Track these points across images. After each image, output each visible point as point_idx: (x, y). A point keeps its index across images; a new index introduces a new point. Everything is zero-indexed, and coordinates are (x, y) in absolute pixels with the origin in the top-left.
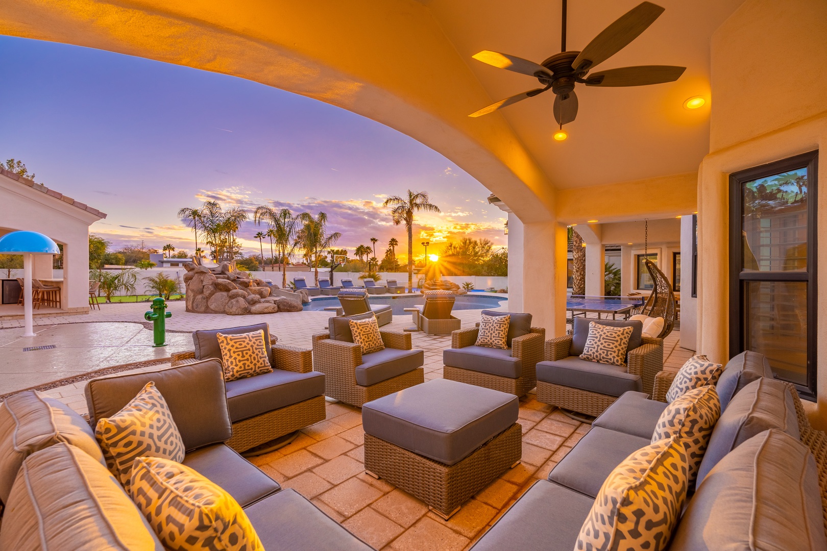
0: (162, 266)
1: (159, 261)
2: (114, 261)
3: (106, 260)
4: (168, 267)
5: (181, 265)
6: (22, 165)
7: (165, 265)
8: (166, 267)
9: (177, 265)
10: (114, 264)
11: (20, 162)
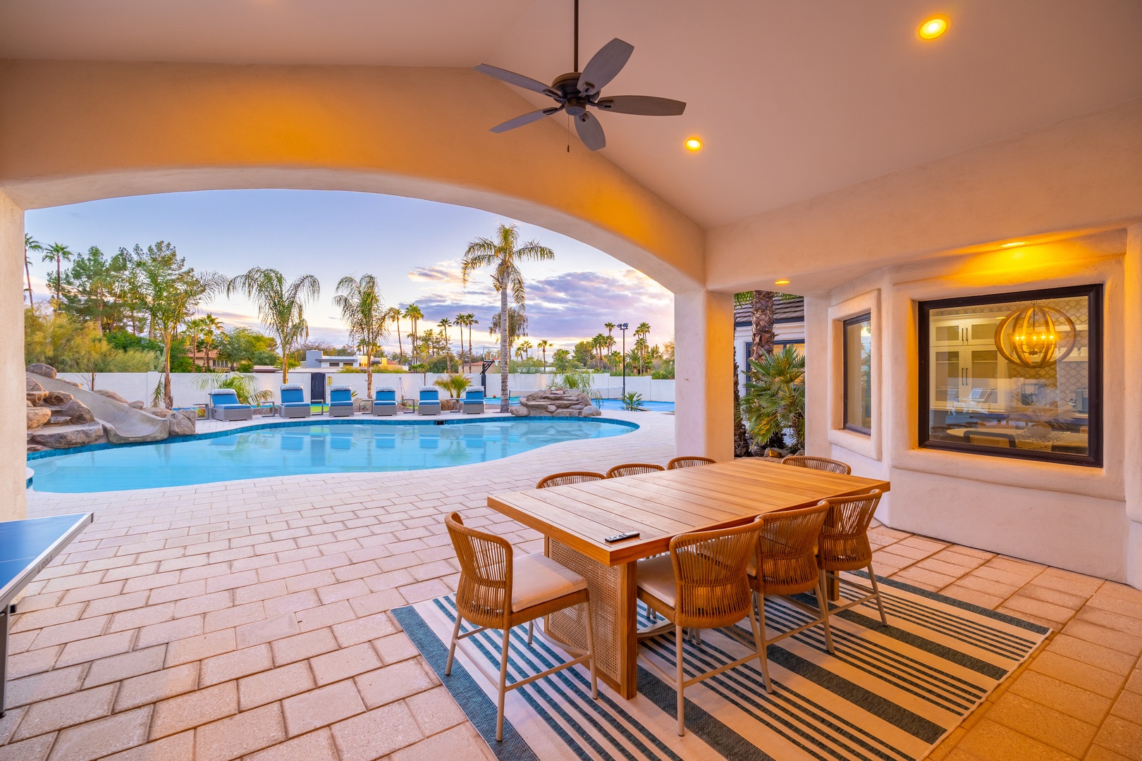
0: (320, 367)
1: (316, 360)
2: (267, 361)
3: (260, 359)
4: (327, 368)
5: (341, 365)
6: (171, 247)
7: (323, 365)
8: (324, 368)
9: (337, 365)
10: (267, 365)
11: (169, 244)
